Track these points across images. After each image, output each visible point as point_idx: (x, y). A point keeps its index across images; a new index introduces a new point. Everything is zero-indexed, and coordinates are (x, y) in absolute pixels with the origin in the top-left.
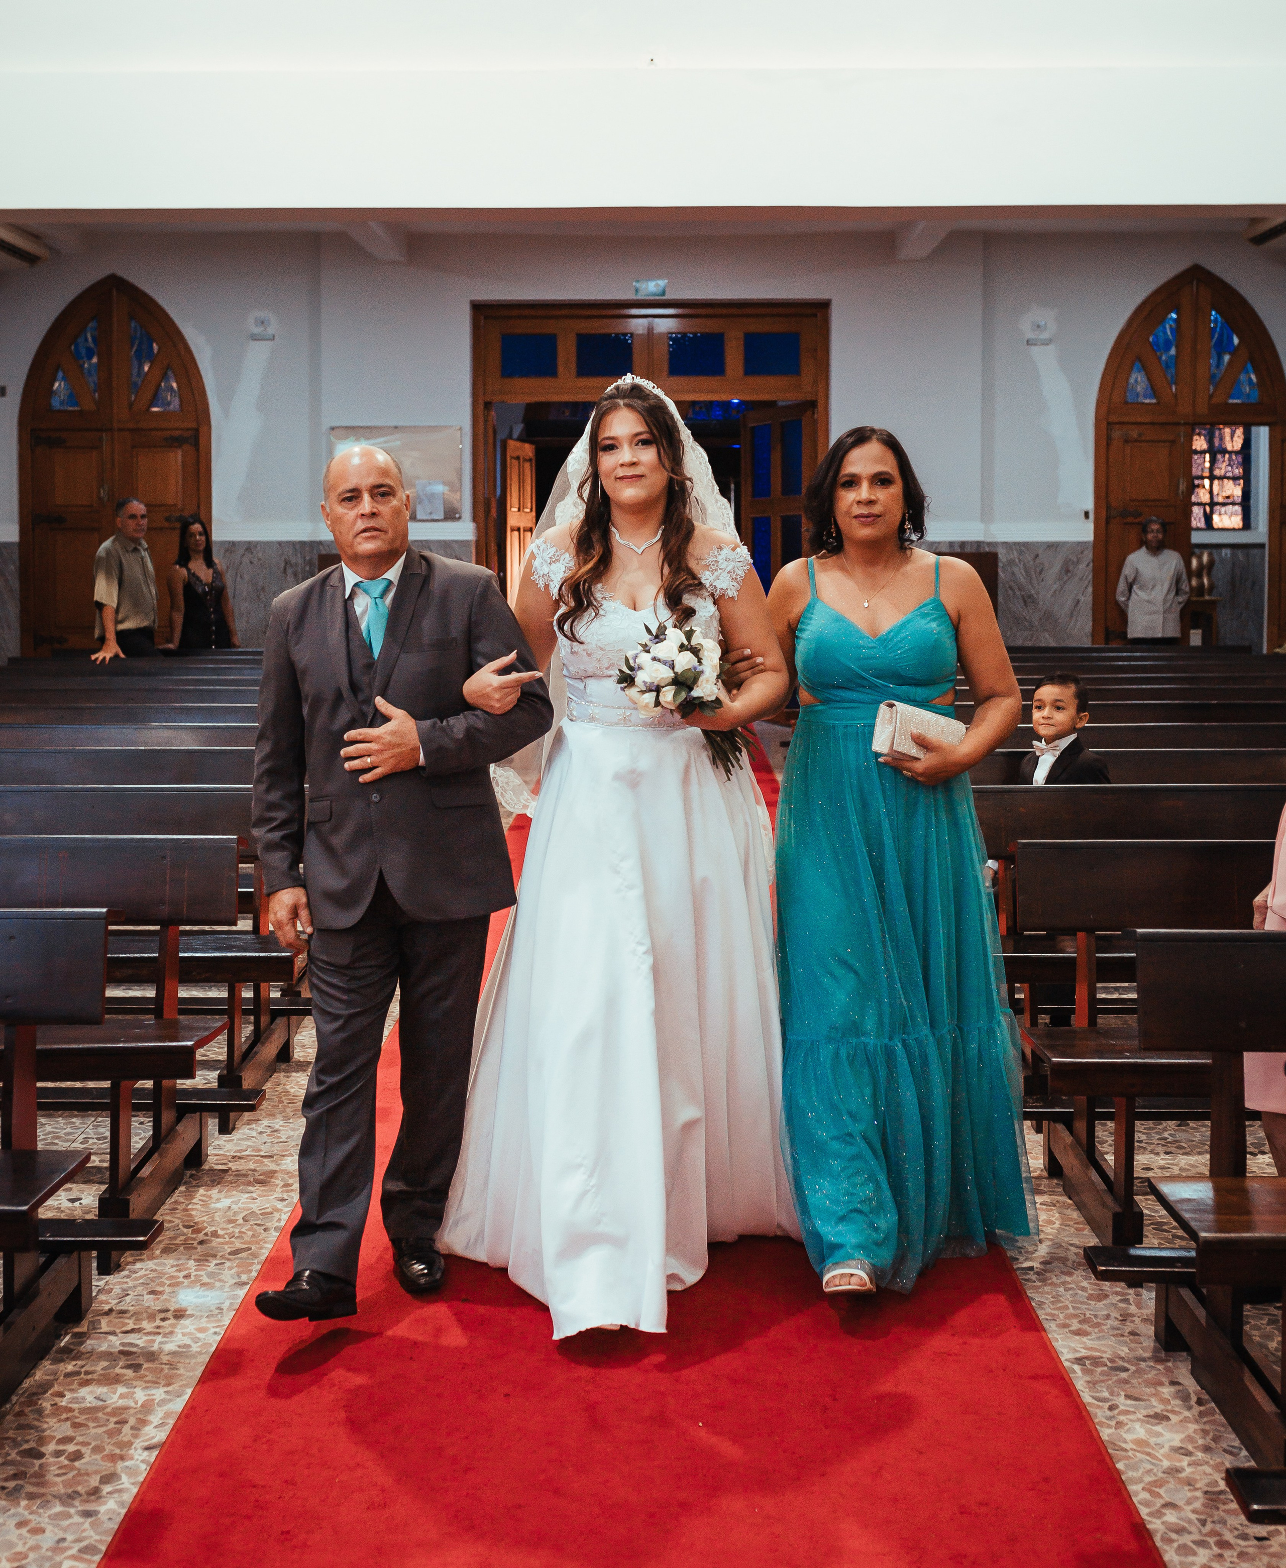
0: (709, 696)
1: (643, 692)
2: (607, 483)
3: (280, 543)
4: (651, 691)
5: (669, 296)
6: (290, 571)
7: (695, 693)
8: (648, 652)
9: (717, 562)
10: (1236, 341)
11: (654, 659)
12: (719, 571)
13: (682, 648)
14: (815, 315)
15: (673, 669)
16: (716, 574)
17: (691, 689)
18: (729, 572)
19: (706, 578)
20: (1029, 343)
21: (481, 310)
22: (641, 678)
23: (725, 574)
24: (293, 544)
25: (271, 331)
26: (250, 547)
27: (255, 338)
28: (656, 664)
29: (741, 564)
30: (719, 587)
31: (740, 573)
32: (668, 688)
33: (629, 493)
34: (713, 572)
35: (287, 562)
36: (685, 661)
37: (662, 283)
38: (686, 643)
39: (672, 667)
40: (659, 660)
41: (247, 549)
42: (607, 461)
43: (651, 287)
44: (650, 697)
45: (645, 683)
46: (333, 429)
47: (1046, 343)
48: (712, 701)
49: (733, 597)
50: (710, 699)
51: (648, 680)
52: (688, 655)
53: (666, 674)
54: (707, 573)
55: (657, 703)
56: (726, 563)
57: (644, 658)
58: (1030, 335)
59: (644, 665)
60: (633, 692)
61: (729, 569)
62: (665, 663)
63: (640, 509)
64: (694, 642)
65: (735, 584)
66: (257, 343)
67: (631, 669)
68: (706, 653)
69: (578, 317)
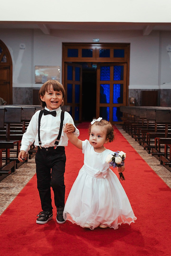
3: (26, 88)
5: (100, 42)
6: (27, 93)
14: (127, 46)
20: (168, 52)
21: (64, 44)
24: (28, 88)
25: (24, 47)
26: (20, 88)
27: (21, 49)
35: (27, 91)
37: (98, 40)
41: (19, 89)
43: (96, 40)
46: (36, 66)
58: (168, 50)
66: (22, 50)
69: (83, 46)
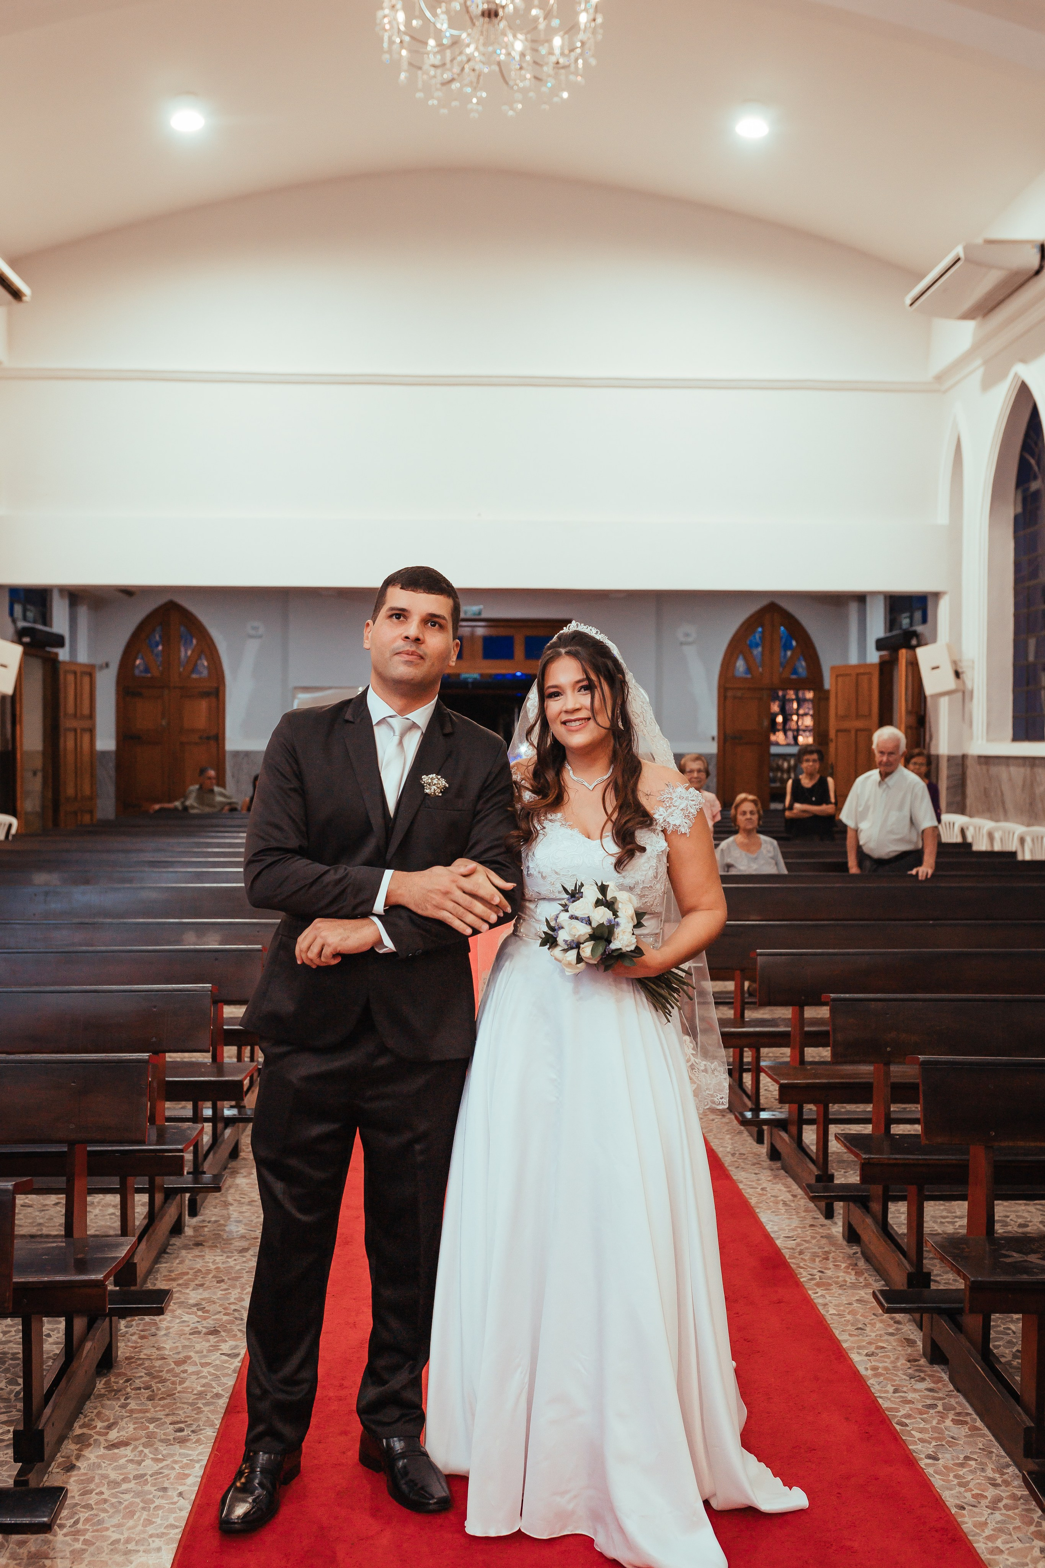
0: (627, 946)
1: (565, 951)
2: (558, 729)
4: (572, 948)
5: (483, 616)
7: (614, 946)
8: (567, 911)
9: (671, 799)
10: (794, 643)
11: (572, 917)
12: (673, 808)
13: (598, 903)
15: (590, 924)
16: (670, 810)
17: (609, 942)
18: (682, 810)
19: (659, 814)
20: (682, 644)
22: (563, 936)
23: (678, 811)
25: (259, 633)
27: (251, 637)
28: (574, 922)
29: (693, 803)
30: (672, 823)
31: (692, 811)
32: (586, 944)
33: (577, 739)
34: (667, 808)
36: (602, 915)
38: (601, 897)
39: (589, 922)
40: (577, 918)
41: (245, 755)
42: (554, 707)
43: (474, 610)
44: (572, 955)
45: (565, 941)
46: (296, 688)
47: (689, 644)
48: (631, 951)
49: (685, 834)
50: (629, 949)
51: (568, 938)
52: (603, 910)
53: (584, 930)
54: (661, 809)
55: (579, 959)
56: (679, 800)
57: (564, 917)
58: (682, 639)
59: (564, 924)
60: (557, 951)
61: (682, 806)
62: (581, 920)
63: (588, 752)
64: (609, 896)
65: (688, 821)
66: (252, 640)
67: (553, 929)
68: (620, 906)
